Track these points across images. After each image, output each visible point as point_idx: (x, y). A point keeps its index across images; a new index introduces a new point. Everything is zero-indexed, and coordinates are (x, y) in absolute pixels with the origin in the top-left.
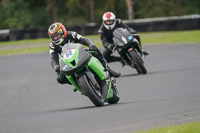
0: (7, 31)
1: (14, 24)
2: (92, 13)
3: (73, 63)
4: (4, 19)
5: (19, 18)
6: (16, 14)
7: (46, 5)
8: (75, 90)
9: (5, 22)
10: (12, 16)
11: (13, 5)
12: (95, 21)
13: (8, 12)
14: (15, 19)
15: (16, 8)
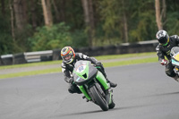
0: (50, 52)
1: (57, 45)
2: (126, 34)
3: (85, 76)
4: (48, 41)
5: (61, 39)
6: (59, 36)
7: (85, 28)
8: (84, 98)
9: (49, 43)
10: (55, 39)
11: (55, 28)
12: (129, 42)
13: (51, 34)
14: (58, 41)
15: (58, 31)
